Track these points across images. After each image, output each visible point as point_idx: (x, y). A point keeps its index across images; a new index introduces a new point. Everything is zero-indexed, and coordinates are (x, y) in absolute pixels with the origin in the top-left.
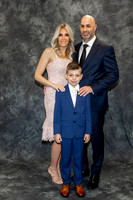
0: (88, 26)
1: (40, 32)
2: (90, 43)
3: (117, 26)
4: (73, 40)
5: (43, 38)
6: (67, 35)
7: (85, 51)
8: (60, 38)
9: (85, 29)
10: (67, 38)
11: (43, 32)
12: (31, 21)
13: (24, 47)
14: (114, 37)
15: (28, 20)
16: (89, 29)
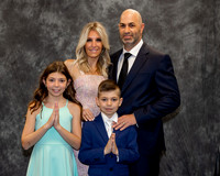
0: (131, 25)
1: (54, 34)
2: (135, 51)
3: (176, 22)
4: (108, 46)
5: (60, 44)
6: (99, 40)
7: (126, 63)
8: (89, 45)
9: (127, 29)
10: (99, 44)
11: (60, 34)
12: (41, 17)
13: (31, 57)
14: (171, 40)
15: (37, 16)
16: (133, 30)
